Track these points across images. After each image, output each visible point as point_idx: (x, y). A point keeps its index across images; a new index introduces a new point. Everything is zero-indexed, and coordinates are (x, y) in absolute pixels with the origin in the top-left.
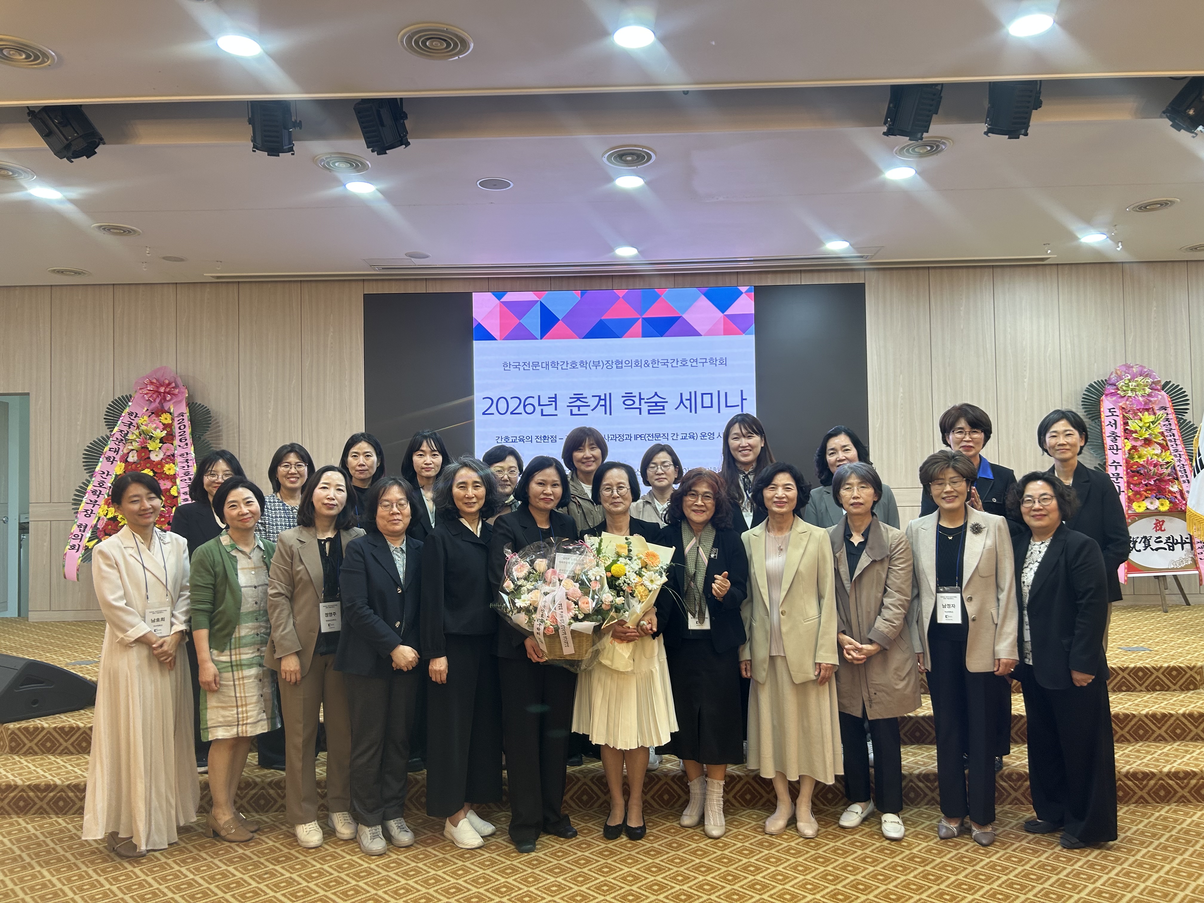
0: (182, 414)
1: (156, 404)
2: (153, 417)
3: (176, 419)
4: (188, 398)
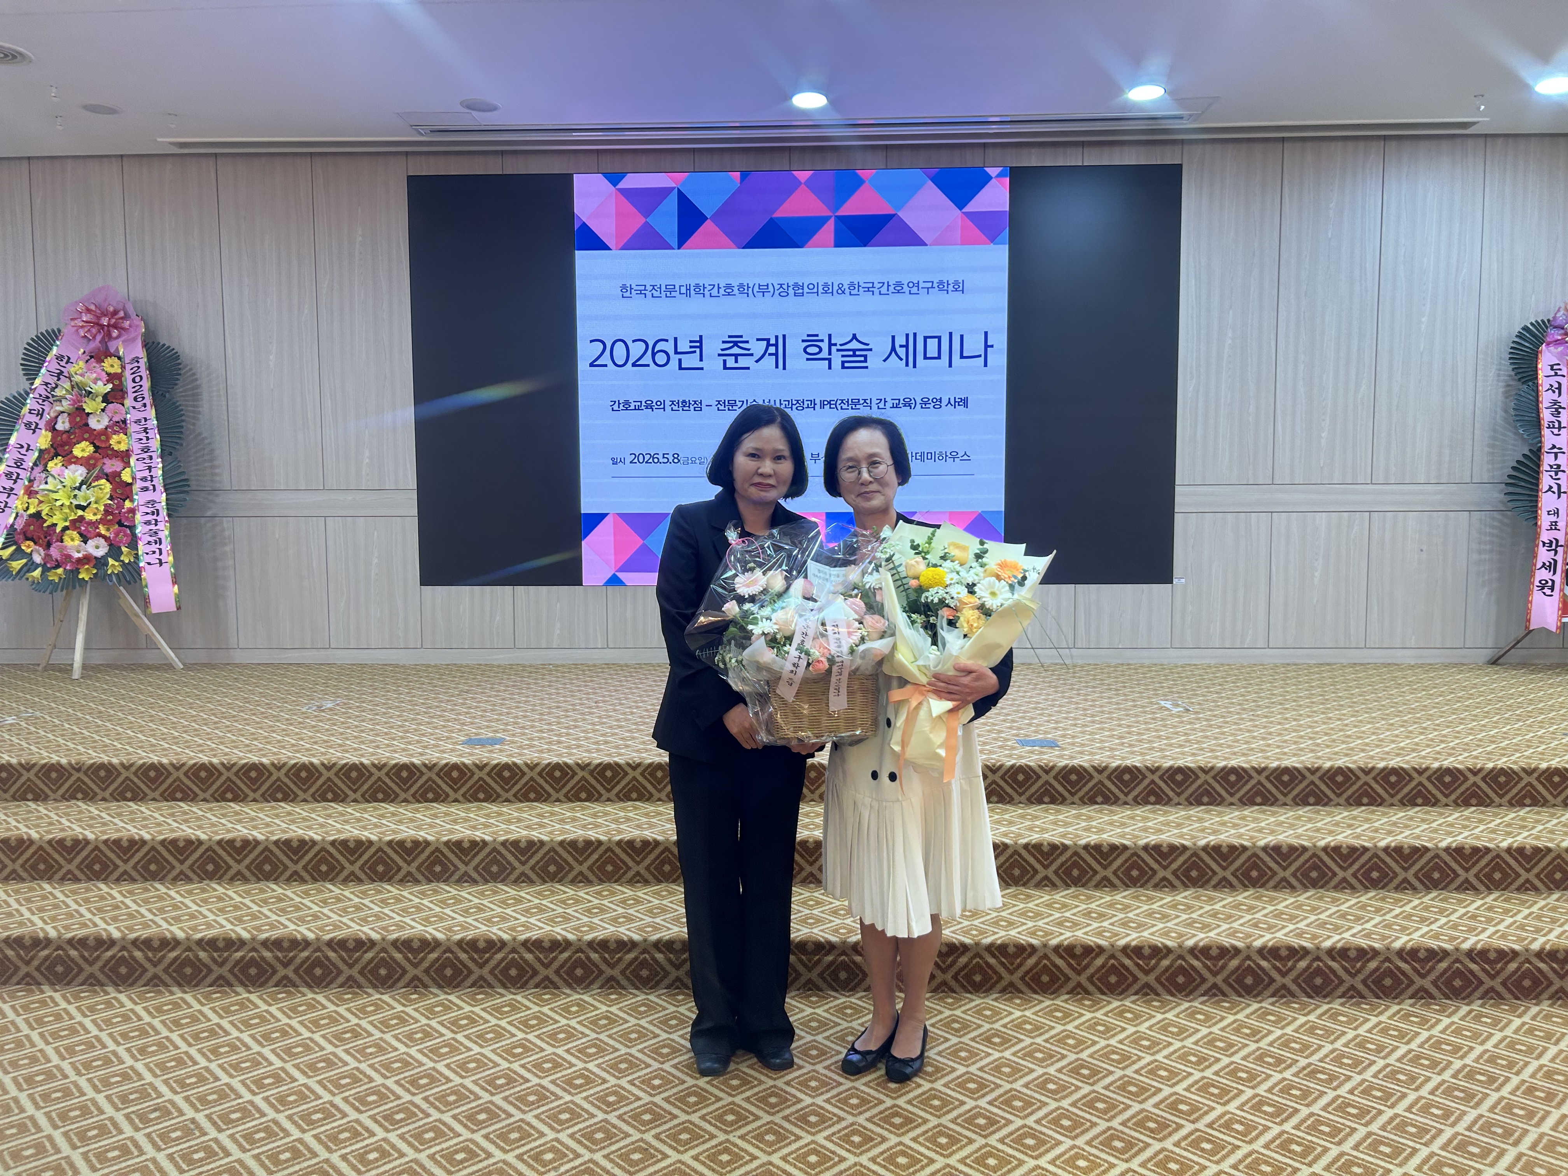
1: (96, 344)
2: (93, 363)
3: (128, 367)
4: (145, 335)
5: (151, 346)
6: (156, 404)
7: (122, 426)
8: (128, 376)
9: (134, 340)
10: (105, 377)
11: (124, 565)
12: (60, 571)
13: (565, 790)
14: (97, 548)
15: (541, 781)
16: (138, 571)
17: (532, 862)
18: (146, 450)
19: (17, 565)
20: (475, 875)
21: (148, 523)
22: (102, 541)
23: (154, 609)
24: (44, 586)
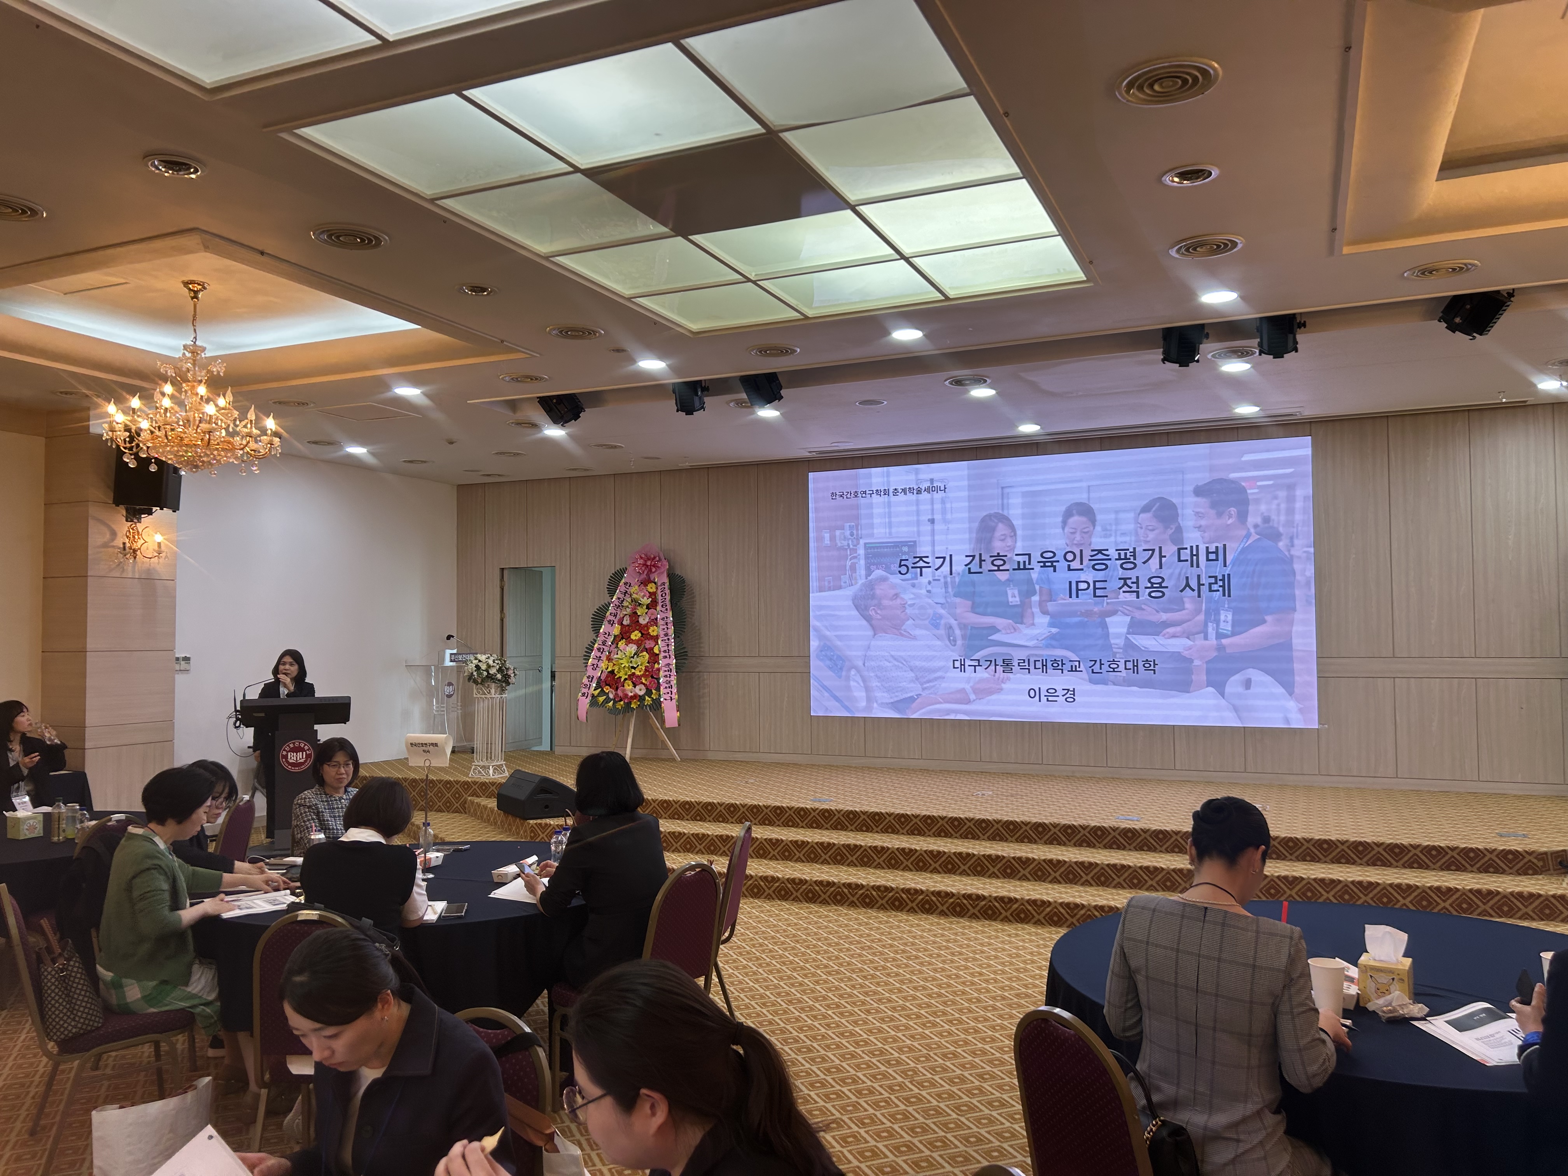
0: (664, 584)
1: (644, 576)
2: (642, 586)
3: (660, 588)
4: (668, 570)
5: (671, 576)
6: (672, 609)
7: (654, 622)
8: (659, 593)
9: (663, 573)
10: (648, 595)
11: (653, 699)
12: (622, 703)
13: (855, 825)
14: (640, 691)
15: (843, 819)
16: (660, 703)
17: (830, 854)
18: (666, 635)
19: (601, 699)
20: (803, 859)
21: (666, 676)
22: (643, 687)
23: (667, 725)
24: (614, 711)
